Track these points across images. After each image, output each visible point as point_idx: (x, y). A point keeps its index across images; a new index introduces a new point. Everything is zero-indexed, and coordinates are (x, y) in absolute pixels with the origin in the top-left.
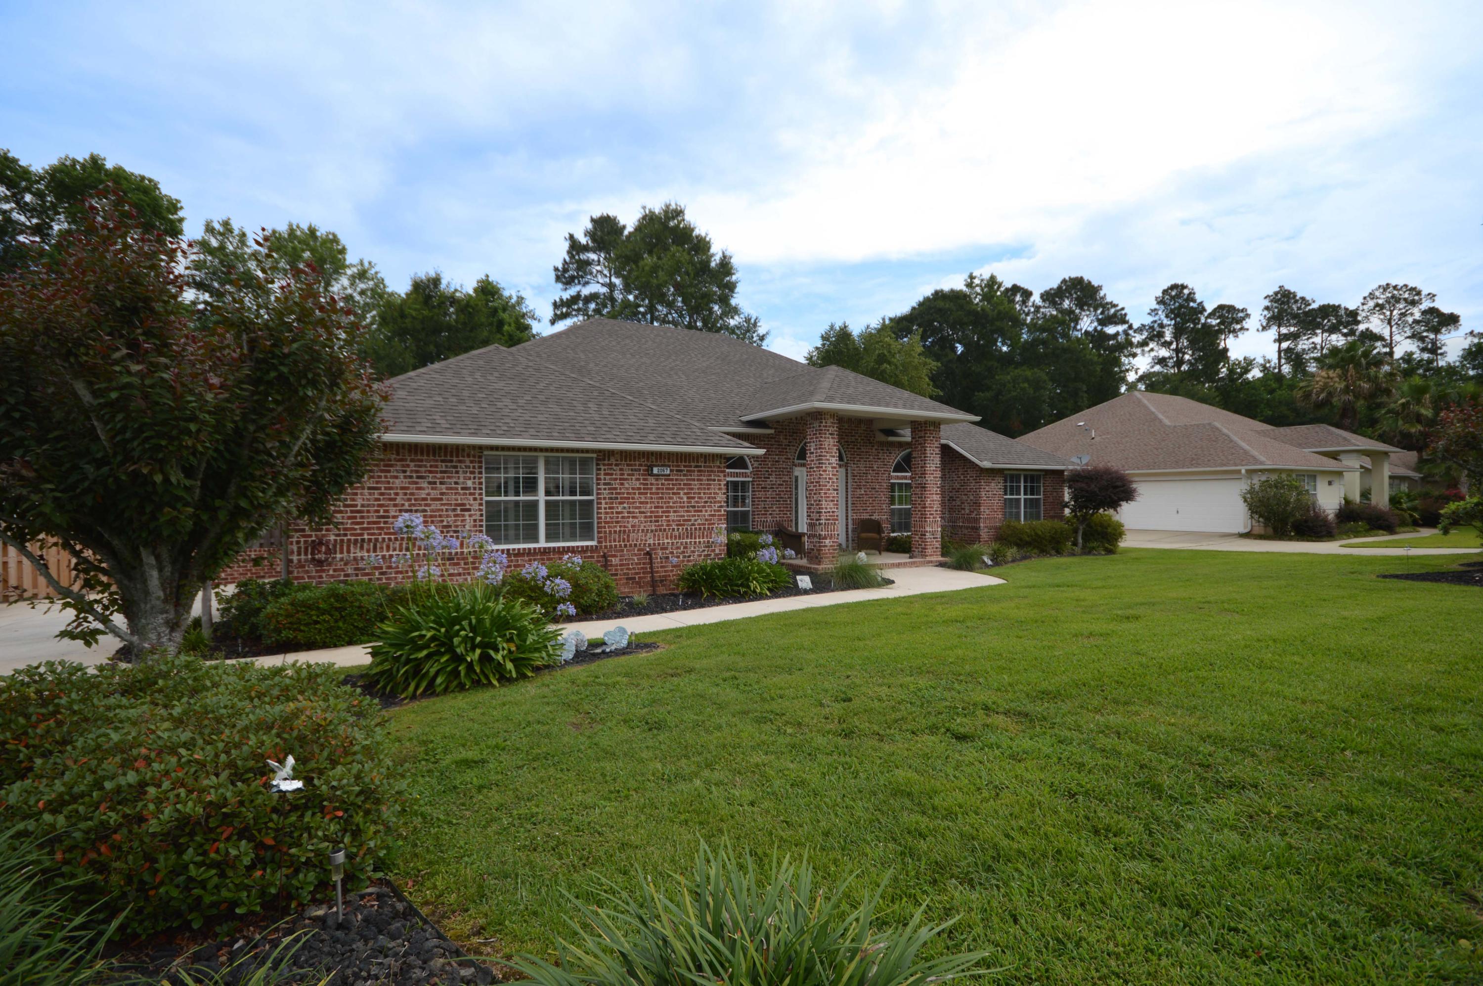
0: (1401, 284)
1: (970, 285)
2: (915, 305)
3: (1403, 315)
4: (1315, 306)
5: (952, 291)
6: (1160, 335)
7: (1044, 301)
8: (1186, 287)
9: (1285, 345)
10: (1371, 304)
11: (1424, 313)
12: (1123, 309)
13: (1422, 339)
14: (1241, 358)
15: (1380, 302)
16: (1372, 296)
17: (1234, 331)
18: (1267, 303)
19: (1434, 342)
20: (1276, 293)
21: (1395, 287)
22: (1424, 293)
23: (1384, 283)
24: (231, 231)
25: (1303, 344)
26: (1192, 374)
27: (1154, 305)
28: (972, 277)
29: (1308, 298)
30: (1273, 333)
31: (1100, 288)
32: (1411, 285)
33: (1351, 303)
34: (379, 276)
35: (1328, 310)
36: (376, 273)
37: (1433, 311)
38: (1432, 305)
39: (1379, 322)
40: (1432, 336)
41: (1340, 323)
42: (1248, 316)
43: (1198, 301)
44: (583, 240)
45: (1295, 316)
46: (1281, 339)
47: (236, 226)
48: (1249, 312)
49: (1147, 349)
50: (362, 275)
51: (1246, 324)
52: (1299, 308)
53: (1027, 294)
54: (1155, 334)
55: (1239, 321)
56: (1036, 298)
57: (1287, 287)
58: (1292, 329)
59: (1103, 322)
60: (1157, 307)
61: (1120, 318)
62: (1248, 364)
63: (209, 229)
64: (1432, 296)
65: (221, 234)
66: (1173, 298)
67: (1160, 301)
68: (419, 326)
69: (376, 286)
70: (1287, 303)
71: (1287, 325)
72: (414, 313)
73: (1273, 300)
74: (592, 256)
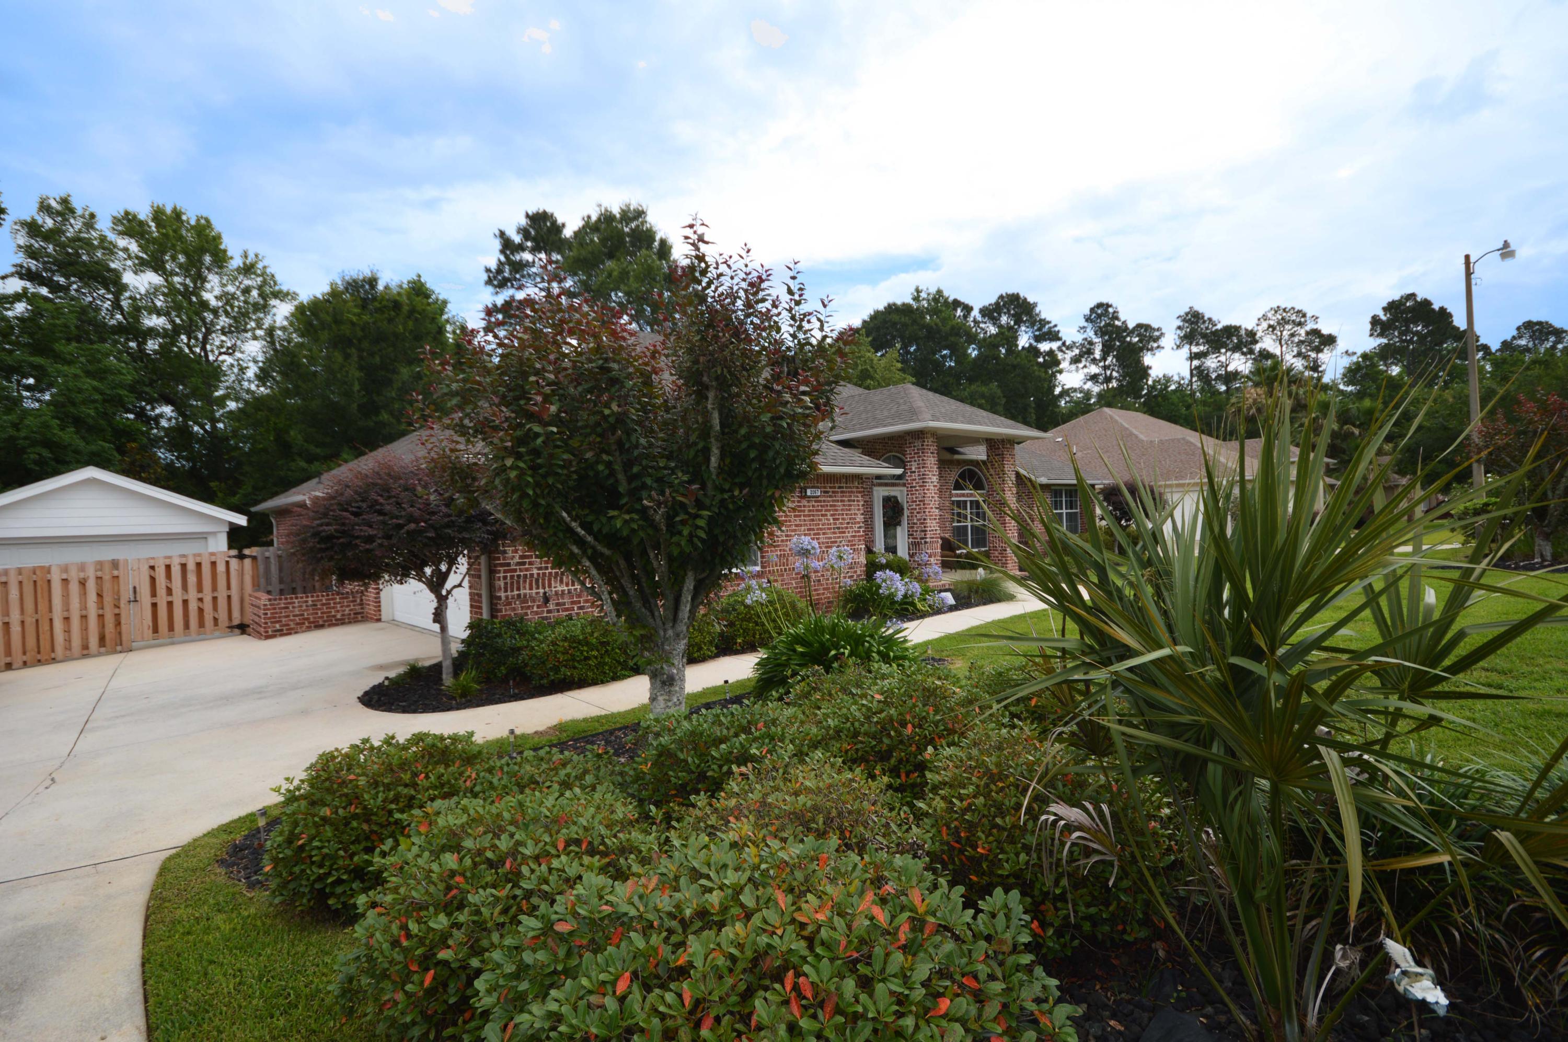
0: (1289, 307)
1: (916, 299)
2: (867, 318)
3: (1292, 335)
4: (1219, 327)
5: (904, 304)
6: (1089, 352)
7: (983, 316)
8: (1111, 306)
9: (1196, 363)
10: (1265, 325)
11: (1308, 333)
12: (1056, 326)
13: (1306, 357)
14: (1161, 376)
15: (1272, 323)
16: (1265, 317)
17: (1152, 349)
18: (1179, 323)
19: (1315, 361)
20: (1187, 314)
21: (1284, 310)
22: (1309, 315)
23: (1275, 306)
24: (72, 211)
25: (1211, 362)
26: (1120, 391)
27: (1083, 323)
28: (918, 291)
29: (1215, 319)
30: (1185, 351)
31: (1035, 305)
32: (1298, 308)
33: (1248, 324)
34: (268, 270)
35: (1231, 331)
36: (265, 267)
37: (1316, 332)
38: (1315, 327)
39: (1272, 342)
40: (1313, 355)
41: (1240, 342)
42: (1162, 334)
43: (1123, 319)
44: (517, 239)
45: (1204, 336)
46: (1193, 357)
47: (77, 204)
48: (1164, 331)
49: (1081, 365)
50: (248, 269)
51: (1163, 342)
52: (1207, 328)
53: (968, 309)
54: (1086, 351)
55: (1156, 339)
56: (975, 313)
57: (1195, 309)
58: (1202, 348)
59: (1038, 339)
60: (1086, 324)
61: (1053, 336)
62: (1168, 379)
63: (44, 207)
64: (1315, 318)
65: (59, 213)
66: (1099, 316)
67: (1088, 319)
68: (360, 334)
69: (265, 282)
70: (1197, 323)
71: (1197, 344)
72: (354, 319)
73: (1184, 320)
74: (527, 256)
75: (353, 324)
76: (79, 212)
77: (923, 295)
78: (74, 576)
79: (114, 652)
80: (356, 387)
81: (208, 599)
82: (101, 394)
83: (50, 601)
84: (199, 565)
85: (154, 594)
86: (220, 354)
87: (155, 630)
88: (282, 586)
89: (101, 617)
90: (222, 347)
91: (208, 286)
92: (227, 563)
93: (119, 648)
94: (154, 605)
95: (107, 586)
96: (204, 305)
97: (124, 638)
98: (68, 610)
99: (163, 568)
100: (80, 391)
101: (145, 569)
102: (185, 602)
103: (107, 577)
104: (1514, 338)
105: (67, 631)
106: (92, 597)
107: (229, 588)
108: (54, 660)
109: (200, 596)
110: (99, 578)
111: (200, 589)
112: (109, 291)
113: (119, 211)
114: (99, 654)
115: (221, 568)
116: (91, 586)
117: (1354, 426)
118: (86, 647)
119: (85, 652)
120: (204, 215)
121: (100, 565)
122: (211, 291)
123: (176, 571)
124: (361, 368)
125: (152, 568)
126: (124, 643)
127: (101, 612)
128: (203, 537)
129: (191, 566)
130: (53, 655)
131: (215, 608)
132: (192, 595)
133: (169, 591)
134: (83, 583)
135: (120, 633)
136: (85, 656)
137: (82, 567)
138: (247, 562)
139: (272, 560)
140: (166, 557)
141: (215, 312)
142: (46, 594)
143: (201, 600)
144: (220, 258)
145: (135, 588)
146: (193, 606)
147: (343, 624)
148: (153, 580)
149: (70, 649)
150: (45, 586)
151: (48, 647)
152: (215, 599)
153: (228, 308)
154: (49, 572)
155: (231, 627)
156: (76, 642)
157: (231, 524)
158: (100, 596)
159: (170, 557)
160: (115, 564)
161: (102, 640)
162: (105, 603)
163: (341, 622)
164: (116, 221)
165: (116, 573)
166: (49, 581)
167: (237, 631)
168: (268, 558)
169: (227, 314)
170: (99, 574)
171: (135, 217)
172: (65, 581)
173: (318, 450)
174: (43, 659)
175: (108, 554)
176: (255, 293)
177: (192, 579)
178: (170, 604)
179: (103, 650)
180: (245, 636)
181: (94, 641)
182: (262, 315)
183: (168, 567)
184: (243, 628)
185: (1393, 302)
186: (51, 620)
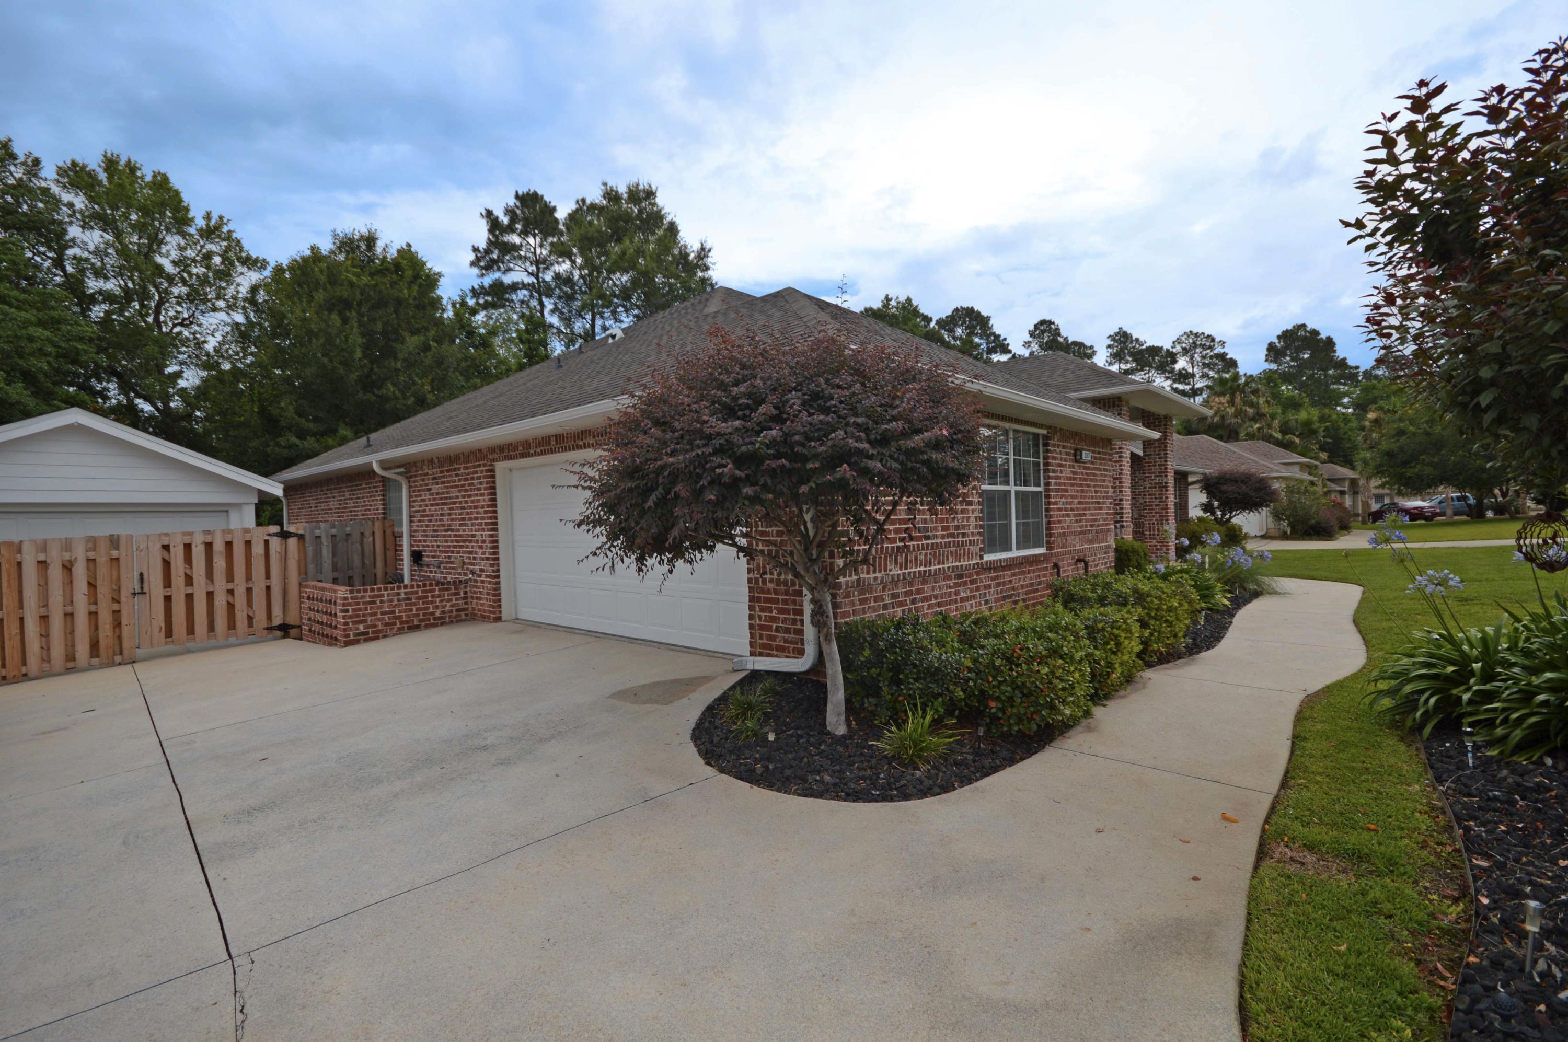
0: (1200, 332)
1: (887, 305)
4: (1145, 346)
7: (940, 326)
8: (1053, 323)
10: (1178, 348)
11: (1215, 357)
12: (1005, 339)
15: (1185, 346)
16: (1180, 340)
18: (1109, 342)
20: (1116, 334)
21: (1196, 334)
22: (1217, 340)
23: (1188, 331)
27: (1028, 338)
28: (888, 298)
29: (1141, 339)
31: (989, 318)
32: (1207, 333)
33: (1167, 345)
34: (234, 235)
35: (1154, 351)
36: (230, 232)
37: (1222, 356)
38: (1221, 351)
39: (1186, 363)
41: (1162, 361)
42: (1095, 352)
43: (1064, 335)
44: (505, 219)
45: (1132, 354)
48: (1095, 349)
50: (210, 232)
52: (1134, 348)
53: (928, 319)
56: (934, 324)
57: (1125, 329)
58: (1129, 365)
60: (1031, 339)
61: (1004, 348)
64: (1222, 343)
66: (1043, 332)
67: (1032, 334)
68: (359, 297)
69: (228, 249)
70: (1125, 343)
71: (1127, 362)
72: (354, 279)
73: (1114, 340)
74: (515, 239)
75: (352, 284)
76: (22, 158)
77: (893, 303)
78: (55, 557)
79: (112, 664)
80: (358, 354)
81: (240, 591)
82: (55, 346)
83: (20, 592)
84: (229, 545)
85: (168, 583)
86: (175, 325)
87: (169, 633)
88: (336, 575)
89: (93, 615)
90: (177, 318)
91: (164, 250)
92: (267, 542)
93: (118, 659)
94: (168, 599)
95: (103, 571)
96: (159, 269)
97: (126, 645)
98: (46, 606)
99: (182, 547)
100: (31, 339)
101: (156, 548)
102: (210, 595)
103: (102, 560)
104: (1373, 368)
105: (45, 635)
106: (81, 585)
107: (268, 576)
108: (25, 677)
109: (230, 586)
110: (91, 561)
111: (230, 578)
112: (50, 248)
113: (64, 160)
114: (90, 668)
115: (258, 549)
116: (80, 571)
117: (1294, 435)
118: (71, 657)
119: (71, 665)
120: (162, 171)
121: (93, 543)
122: (167, 255)
123: (198, 552)
124: (363, 335)
125: (166, 548)
126: (125, 652)
127: (93, 608)
128: (223, 510)
129: (219, 547)
130: (24, 670)
131: (250, 603)
132: (220, 585)
133: (189, 580)
134: (68, 568)
135: (120, 638)
136: (69, 671)
137: (67, 545)
138: (292, 542)
139: (324, 540)
140: (185, 534)
141: (170, 279)
142: (15, 583)
143: (231, 592)
144: (181, 220)
145: (141, 575)
146: (220, 601)
147: (442, 624)
148: (167, 564)
149: (49, 661)
150: (14, 570)
151: (17, 655)
152: (249, 590)
153: (185, 275)
154: (19, 551)
155: (270, 629)
156: (58, 651)
157: (261, 493)
158: (92, 585)
159: (190, 534)
160: (114, 542)
161: (94, 647)
162: (100, 596)
163: (440, 622)
164: (61, 171)
165: (115, 554)
166: (19, 564)
167: (278, 633)
168: (319, 537)
169: (184, 282)
170: (91, 555)
171: (84, 167)
172: (43, 565)
173: (311, 425)
174: (10, 676)
175: (103, 528)
176: (217, 260)
177: (220, 563)
178: (189, 597)
179: (95, 661)
180: (289, 641)
181: (82, 649)
182: (224, 284)
183: (188, 547)
184: (285, 630)
185: (1287, 331)
186: (22, 619)
